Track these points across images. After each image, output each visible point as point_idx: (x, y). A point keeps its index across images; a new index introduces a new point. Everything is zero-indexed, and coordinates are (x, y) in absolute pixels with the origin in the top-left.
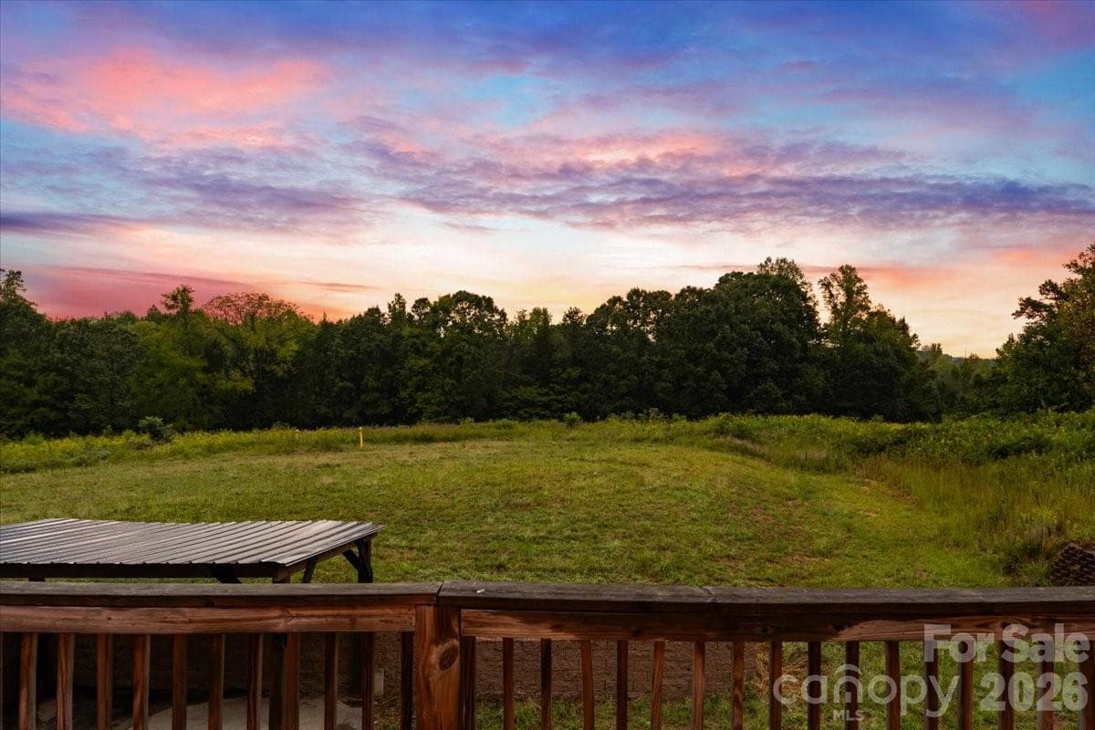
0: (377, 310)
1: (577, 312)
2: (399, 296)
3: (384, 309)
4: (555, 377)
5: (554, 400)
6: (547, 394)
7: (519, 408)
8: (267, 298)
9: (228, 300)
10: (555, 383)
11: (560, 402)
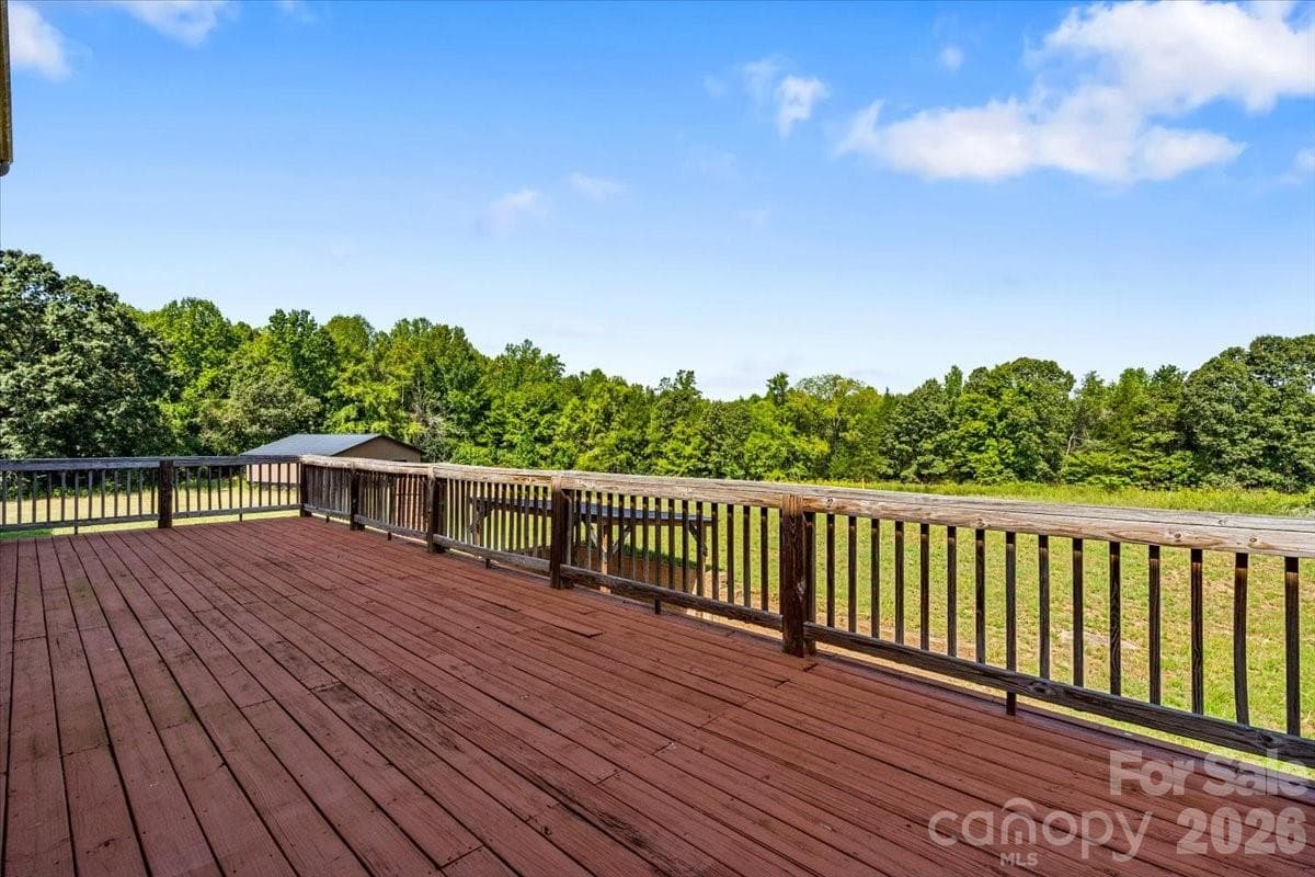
0: (935, 381)
1: (1173, 369)
2: (955, 368)
3: (941, 381)
4: (1137, 441)
5: (1136, 466)
6: (1127, 460)
7: (1088, 475)
8: (839, 377)
9: (811, 381)
10: (1137, 448)
11: (1142, 468)
